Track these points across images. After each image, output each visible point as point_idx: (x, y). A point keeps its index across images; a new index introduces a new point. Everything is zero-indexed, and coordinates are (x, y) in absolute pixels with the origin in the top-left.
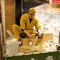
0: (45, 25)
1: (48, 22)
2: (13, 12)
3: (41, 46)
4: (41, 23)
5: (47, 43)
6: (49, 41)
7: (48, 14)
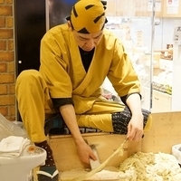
0: (157, 70)
1: (170, 58)
2: (5, 11)
3: (139, 172)
4: (137, 62)
5: (168, 156)
6: (175, 149)
7: (170, 19)
